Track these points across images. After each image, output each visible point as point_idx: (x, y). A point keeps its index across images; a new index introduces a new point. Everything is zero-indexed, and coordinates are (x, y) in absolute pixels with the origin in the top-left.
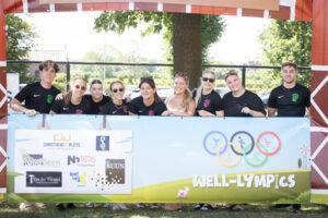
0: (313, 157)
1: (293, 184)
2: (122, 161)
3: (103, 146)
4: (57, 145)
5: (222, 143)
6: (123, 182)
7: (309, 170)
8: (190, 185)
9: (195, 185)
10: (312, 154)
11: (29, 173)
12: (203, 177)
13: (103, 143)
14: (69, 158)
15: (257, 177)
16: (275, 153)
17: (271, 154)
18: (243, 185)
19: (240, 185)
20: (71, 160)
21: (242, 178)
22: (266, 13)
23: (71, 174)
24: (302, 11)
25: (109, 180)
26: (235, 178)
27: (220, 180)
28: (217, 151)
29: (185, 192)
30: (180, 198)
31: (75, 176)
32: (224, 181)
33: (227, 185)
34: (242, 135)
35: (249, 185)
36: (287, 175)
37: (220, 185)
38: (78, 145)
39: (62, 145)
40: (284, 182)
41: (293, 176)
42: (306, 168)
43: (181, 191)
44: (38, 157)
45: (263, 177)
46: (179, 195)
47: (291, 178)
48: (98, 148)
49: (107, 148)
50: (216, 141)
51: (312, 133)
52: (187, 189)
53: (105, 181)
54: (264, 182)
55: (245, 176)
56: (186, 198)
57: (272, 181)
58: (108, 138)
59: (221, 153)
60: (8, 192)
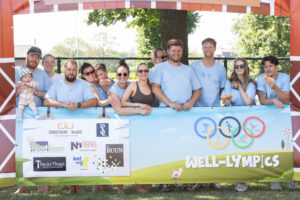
0: (295, 139)
1: (277, 163)
2: (121, 146)
3: (103, 132)
4: (62, 132)
5: (211, 128)
6: (122, 165)
7: (291, 150)
8: (184, 166)
9: (188, 166)
10: (293, 136)
11: (35, 159)
12: (195, 159)
13: (102, 130)
14: (72, 144)
15: (244, 158)
16: (260, 135)
17: (257, 136)
18: (232, 165)
19: (229, 165)
20: (74, 146)
21: (231, 159)
22: (249, 10)
23: (74, 159)
24: (281, 7)
25: (109, 163)
26: (225, 159)
27: (210, 162)
28: (207, 135)
29: (179, 173)
30: (175, 179)
31: (78, 160)
32: (214, 161)
33: (217, 165)
34: (229, 120)
35: (237, 166)
36: (272, 155)
37: (210, 166)
38: (80, 132)
39: (65, 132)
40: (269, 161)
41: (277, 156)
42: (289, 149)
43: (175, 172)
44: (44, 144)
45: (250, 158)
46: (173, 176)
47: (275, 158)
48: (99, 135)
49: (107, 134)
50: (206, 125)
51: (292, 117)
52: (181, 170)
53: (105, 164)
54: (251, 162)
55: (233, 157)
56: (180, 179)
57: (258, 161)
58: (107, 125)
59: (211, 136)
60: (17, 176)
